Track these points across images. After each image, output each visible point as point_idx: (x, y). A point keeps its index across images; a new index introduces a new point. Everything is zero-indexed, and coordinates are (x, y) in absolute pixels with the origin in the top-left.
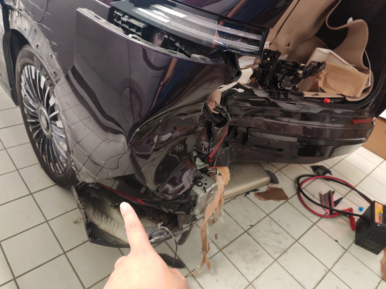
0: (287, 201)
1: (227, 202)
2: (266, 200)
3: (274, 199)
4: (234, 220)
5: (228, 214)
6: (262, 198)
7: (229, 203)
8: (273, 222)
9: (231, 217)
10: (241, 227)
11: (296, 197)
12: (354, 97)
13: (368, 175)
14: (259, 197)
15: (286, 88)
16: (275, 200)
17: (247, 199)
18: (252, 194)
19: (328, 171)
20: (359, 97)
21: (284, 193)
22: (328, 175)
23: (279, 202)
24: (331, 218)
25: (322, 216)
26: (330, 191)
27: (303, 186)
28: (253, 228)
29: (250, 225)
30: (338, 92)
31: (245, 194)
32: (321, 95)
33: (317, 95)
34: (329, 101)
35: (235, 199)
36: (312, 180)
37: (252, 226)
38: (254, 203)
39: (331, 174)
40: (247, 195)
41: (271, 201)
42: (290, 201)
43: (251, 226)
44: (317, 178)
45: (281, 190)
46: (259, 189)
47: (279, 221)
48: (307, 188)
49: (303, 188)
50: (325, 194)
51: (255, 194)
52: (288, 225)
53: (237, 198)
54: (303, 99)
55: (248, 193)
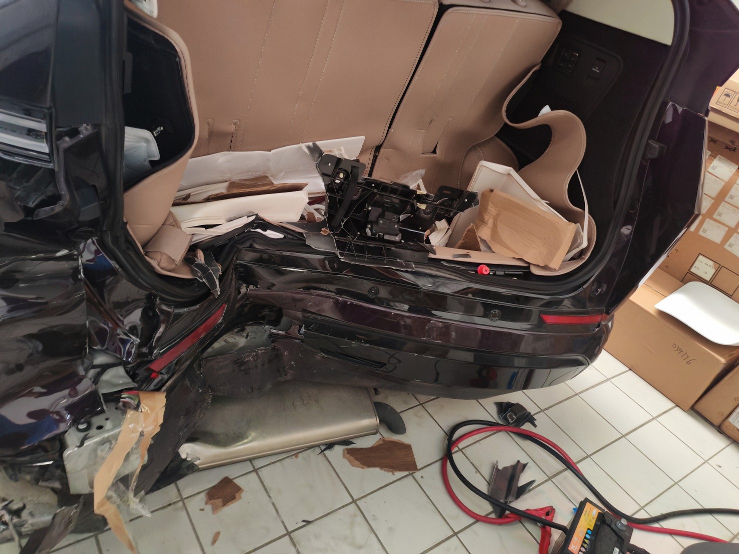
0: (411, 474)
1: (274, 463)
2: (363, 468)
3: (382, 466)
4: (273, 504)
5: (266, 489)
6: (357, 462)
7: (278, 464)
8: (360, 519)
9: (269, 496)
10: (283, 522)
11: (437, 467)
12: (546, 268)
13: (623, 436)
14: (352, 458)
15: (387, 237)
16: (385, 470)
17: (324, 459)
18: (339, 449)
19: (530, 418)
20: (557, 269)
21: (413, 455)
22: (527, 427)
23: (394, 474)
24: (500, 524)
25: (478, 518)
26: (518, 461)
27: (461, 445)
28: (310, 527)
29: (304, 521)
30: (517, 253)
31: (323, 448)
32: (475, 257)
33: (467, 256)
34: (486, 271)
35: (297, 457)
36: (488, 433)
37: (308, 522)
38: (335, 470)
39: (535, 426)
40: (327, 452)
41: (376, 470)
42: (417, 475)
43: (304, 523)
44: (500, 431)
45: (408, 448)
46: (353, 441)
47: (375, 518)
48: (468, 451)
49: (461, 450)
50: (505, 468)
51: (346, 451)
52: (391, 529)
53: (300, 455)
54: (426, 261)
55: (330, 446)
